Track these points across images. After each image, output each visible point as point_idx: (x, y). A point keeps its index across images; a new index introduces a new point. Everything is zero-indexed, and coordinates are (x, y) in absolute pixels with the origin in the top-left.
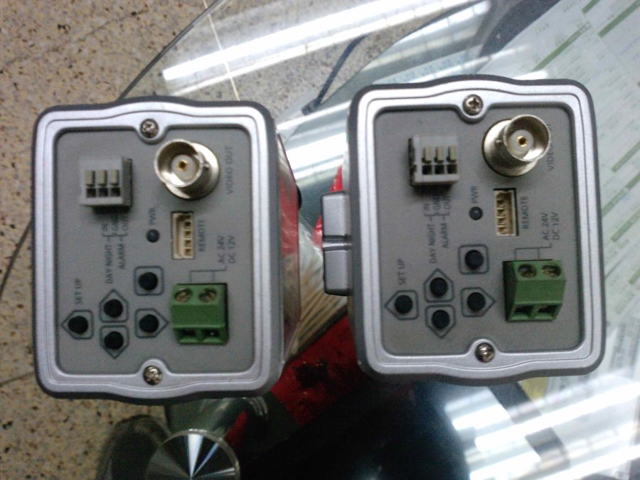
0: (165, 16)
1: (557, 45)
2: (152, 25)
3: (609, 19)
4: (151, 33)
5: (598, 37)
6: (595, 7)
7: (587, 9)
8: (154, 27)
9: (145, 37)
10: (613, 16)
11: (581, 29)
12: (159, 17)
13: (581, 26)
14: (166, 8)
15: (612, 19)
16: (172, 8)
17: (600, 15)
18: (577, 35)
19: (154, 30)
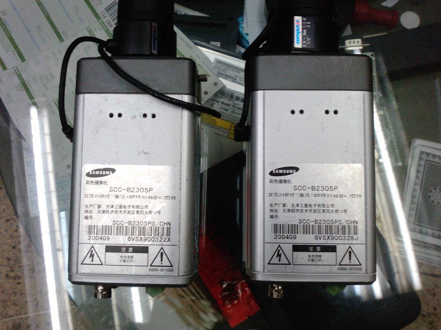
1: (22, 90)
3: (15, 54)
5: (25, 62)
6: (5, 62)
7: (4, 68)
10: (13, 52)
13: (15, 73)
15: (15, 53)
18: (20, 76)
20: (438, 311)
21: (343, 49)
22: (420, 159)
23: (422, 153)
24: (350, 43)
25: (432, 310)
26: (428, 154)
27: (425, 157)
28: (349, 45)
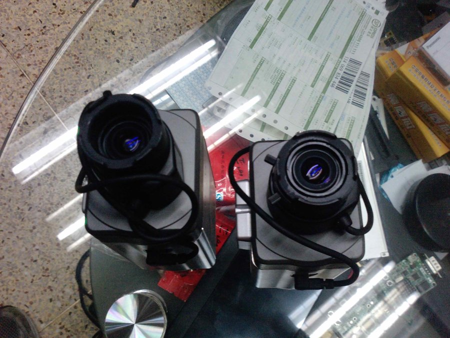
0: (14, 106)
1: (258, 30)
2: (6, 114)
3: (280, 10)
4: (7, 119)
5: (278, 21)
6: (271, 7)
7: (267, 8)
8: (9, 115)
9: (4, 122)
11: (268, 19)
12: (10, 108)
14: (13, 100)
15: (282, 10)
16: (17, 100)
17: (275, 10)
18: (267, 22)
19: (8, 116)
24: (433, 261)
28: (431, 261)
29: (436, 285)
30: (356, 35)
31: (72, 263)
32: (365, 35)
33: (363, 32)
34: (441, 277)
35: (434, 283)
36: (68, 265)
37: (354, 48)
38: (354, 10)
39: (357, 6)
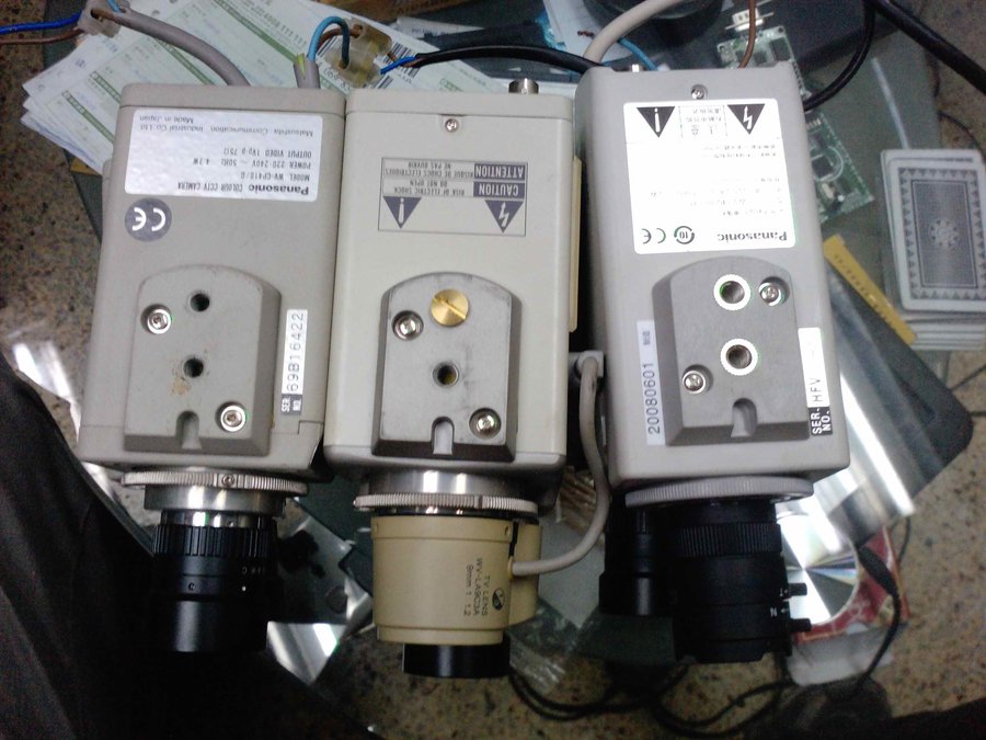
20: (979, 475)
21: (733, 29)
22: (902, 181)
23: (901, 171)
24: (741, 18)
25: (969, 478)
26: (912, 171)
27: (908, 176)
28: (740, 22)
29: (782, 27)
30: (263, 27)
31: (532, 725)
32: (267, 9)
33: (259, 11)
34: (771, 14)
35: (777, 28)
36: (534, 733)
37: (292, 38)
38: (204, 15)
39: (198, 5)
